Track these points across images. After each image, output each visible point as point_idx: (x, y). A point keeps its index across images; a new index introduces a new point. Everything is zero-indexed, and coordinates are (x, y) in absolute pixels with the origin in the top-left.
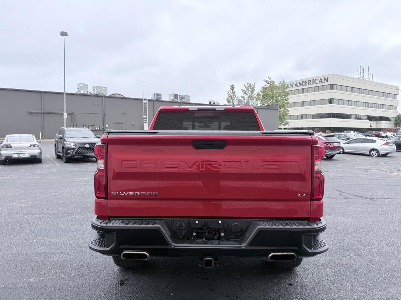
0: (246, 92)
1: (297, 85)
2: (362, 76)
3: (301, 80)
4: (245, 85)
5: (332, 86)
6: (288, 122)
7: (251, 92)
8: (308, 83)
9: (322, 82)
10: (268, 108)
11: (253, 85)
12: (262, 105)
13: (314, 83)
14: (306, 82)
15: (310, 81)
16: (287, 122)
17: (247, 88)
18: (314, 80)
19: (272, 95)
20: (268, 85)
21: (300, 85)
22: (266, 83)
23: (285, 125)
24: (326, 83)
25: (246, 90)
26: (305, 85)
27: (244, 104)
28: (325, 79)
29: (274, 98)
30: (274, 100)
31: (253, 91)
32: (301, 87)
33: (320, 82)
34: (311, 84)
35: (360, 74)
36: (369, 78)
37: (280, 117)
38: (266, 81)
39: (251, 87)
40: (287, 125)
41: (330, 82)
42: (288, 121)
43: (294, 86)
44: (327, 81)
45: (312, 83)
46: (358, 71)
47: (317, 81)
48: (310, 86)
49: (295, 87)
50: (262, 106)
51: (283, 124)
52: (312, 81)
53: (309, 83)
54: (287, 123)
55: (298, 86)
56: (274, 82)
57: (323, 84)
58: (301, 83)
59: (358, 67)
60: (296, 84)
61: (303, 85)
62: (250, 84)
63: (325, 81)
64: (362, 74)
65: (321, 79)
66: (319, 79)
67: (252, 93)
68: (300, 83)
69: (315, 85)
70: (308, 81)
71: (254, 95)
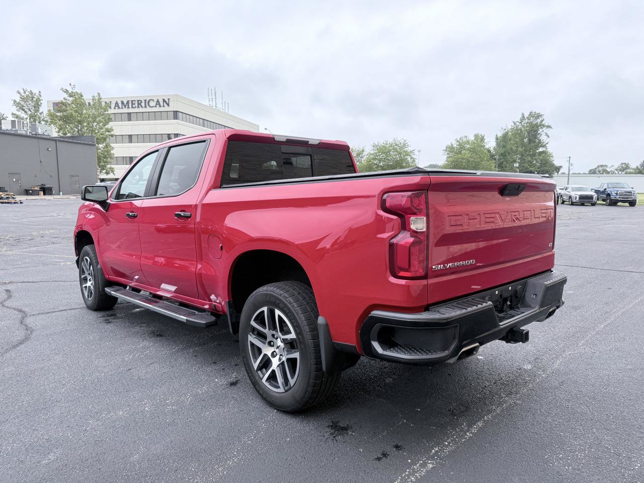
0: (23, 106)
1: (118, 106)
2: (214, 105)
3: (124, 97)
4: (19, 93)
5: (176, 115)
6: (113, 168)
7: (33, 108)
8: (136, 105)
9: (160, 106)
10: (73, 140)
11: (37, 94)
12: (61, 135)
13: (147, 106)
14: (134, 102)
15: (140, 102)
16: (110, 168)
17: (23, 98)
18: (147, 101)
19: (79, 118)
20: (71, 99)
21: (123, 107)
22: (66, 96)
23: (107, 173)
24: (166, 108)
25: (22, 103)
26: (132, 107)
27: (25, 129)
28: (164, 101)
29: (85, 124)
30: (83, 127)
31: (37, 105)
32: (126, 110)
33: (158, 106)
34: (142, 107)
35: (212, 100)
36: (224, 108)
37: (99, 158)
38: (66, 91)
39: (33, 97)
40: (112, 174)
41: (172, 108)
42: (113, 166)
43: (113, 106)
44: (168, 105)
45: (143, 104)
46: (209, 96)
47: (152, 104)
48: (141, 110)
49: (115, 108)
50: (62, 137)
51: (104, 171)
52: (143, 101)
53: (138, 104)
54: (112, 170)
55: (121, 107)
56: (82, 96)
57: (162, 109)
58: (125, 102)
59: (208, 89)
60: (117, 103)
61: (128, 108)
62: (31, 93)
63: (165, 105)
64: (214, 100)
65: (158, 101)
66: (156, 100)
67: (37, 111)
68: (122, 103)
69: (148, 109)
70: (136, 102)
71: (41, 114)
